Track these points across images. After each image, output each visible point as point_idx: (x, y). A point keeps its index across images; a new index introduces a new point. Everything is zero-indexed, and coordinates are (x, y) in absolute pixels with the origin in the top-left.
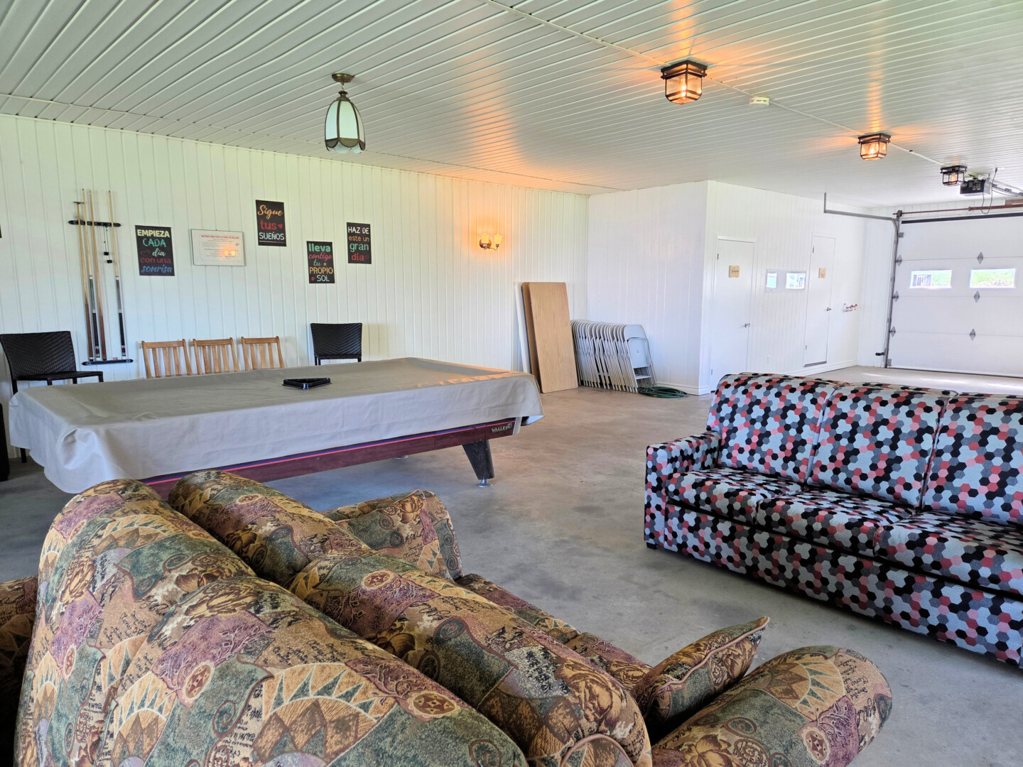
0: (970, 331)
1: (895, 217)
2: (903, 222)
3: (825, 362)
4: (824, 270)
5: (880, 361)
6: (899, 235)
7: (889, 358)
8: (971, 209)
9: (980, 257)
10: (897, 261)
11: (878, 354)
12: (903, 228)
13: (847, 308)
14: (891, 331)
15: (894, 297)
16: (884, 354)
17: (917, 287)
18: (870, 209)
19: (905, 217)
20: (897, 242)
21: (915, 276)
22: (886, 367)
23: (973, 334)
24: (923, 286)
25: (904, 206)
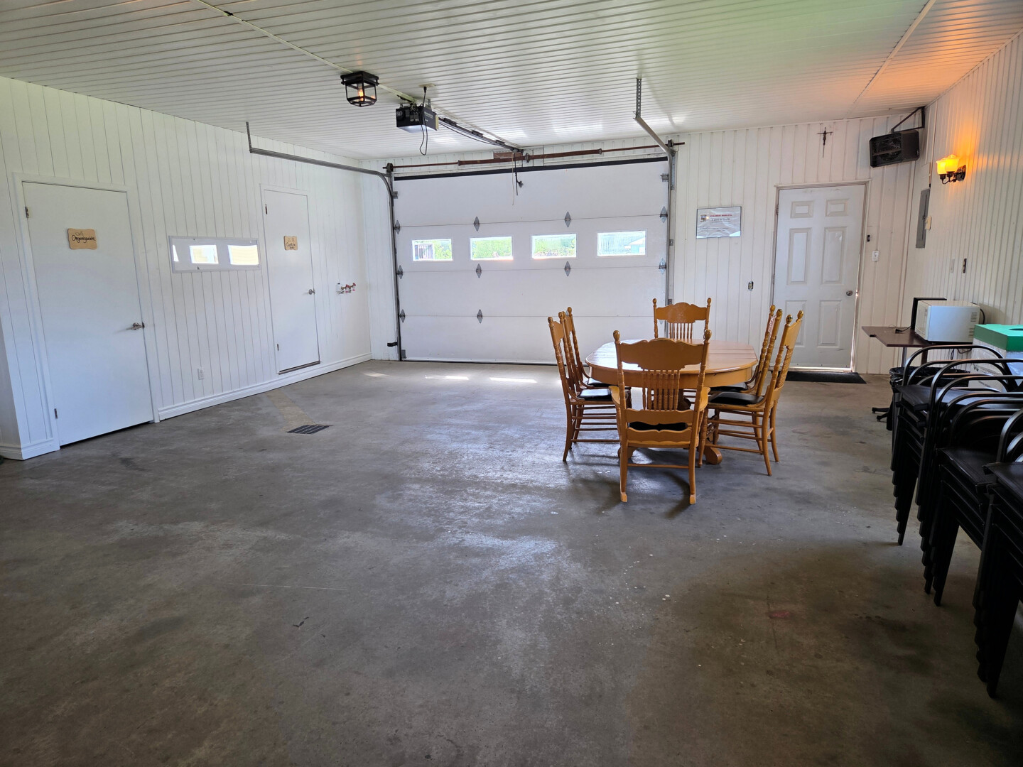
0: (477, 313)
1: (384, 171)
2: (397, 179)
3: (318, 363)
4: (294, 239)
5: (393, 353)
6: (393, 195)
7: (402, 349)
8: (461, 163)
9: (477, 223)
10: (395, 228)
11: (390, 345)
12: (397, 185)
13: (342, 288)
14: (400, 316)
15: (398, 273)
16: (398, 344)
17: (420, 260)
18: (359, 160)
19: (398, 172)
20: (392, 204)
21: (416, 246)
22: (401, 360)
23: (480, 316)
24: (426, 258)
25: (394, 157)
